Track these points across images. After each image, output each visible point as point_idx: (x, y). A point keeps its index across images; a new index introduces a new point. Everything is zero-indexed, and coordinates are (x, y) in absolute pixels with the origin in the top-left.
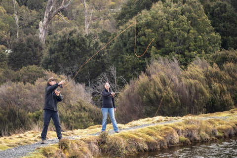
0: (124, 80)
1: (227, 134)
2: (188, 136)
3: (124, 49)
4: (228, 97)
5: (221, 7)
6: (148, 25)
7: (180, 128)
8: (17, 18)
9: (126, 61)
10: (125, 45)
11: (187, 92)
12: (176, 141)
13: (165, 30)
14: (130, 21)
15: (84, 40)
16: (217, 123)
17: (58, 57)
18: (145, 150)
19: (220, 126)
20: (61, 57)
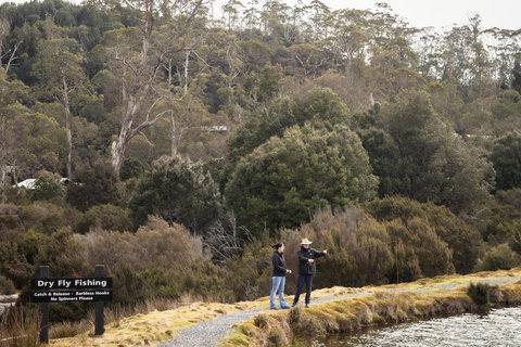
0: (247, 232)
1: (427, 313)
2: (381, 314)
3: (247, 189)
4: (415, 263)
5: (376, 137)
6: (282, 157)
7: (373, 303)
8: (69, 134)
9: (251, 206)
10: (248, 183)
11: (366, 255)
12: (370, 320)
13: (305, 166)
14: (256, 151)
15: (189, 174)
16: (412, 297)
17: (153, 196)
18: (336, 331)
19: (417, 302)
20: (157, 197)
